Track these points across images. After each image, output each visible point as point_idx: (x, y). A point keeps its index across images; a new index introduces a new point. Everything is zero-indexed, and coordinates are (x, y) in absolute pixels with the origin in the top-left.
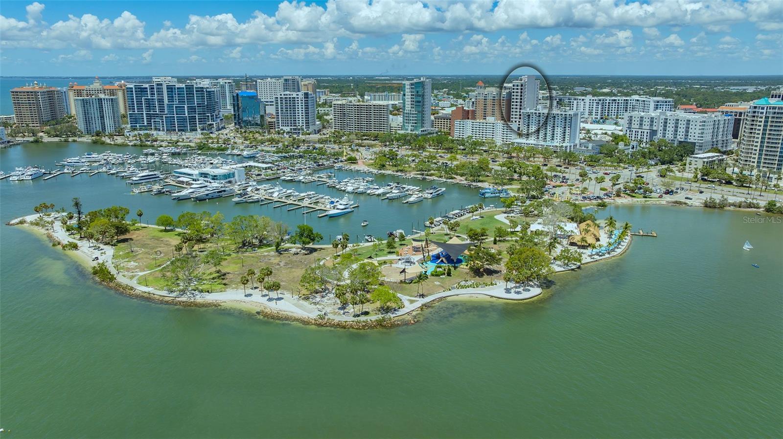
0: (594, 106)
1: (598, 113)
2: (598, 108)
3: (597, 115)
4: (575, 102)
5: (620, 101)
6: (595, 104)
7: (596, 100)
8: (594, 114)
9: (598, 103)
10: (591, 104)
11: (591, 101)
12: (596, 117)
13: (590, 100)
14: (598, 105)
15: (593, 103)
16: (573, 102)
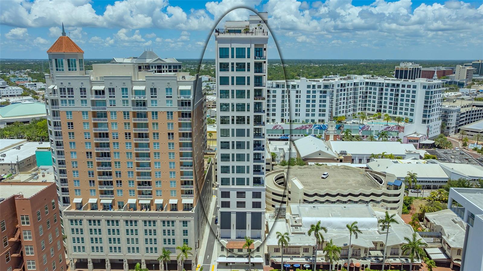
0: (318, 99)
1: (324, 111)
2: (325, 101)
3: (324, 115)
4: (279, 91)
5: (350, 87)
6: (318, 94)
7: (319, 87)
8: (317, 112)
9: (325, 92)
10: (311, 94)
11: (311, 89)
12: (322, 118)
13: (309, 86)
14: (325, 97)
15: (314, 92)
16: (274, 92)
